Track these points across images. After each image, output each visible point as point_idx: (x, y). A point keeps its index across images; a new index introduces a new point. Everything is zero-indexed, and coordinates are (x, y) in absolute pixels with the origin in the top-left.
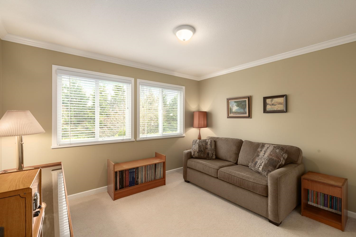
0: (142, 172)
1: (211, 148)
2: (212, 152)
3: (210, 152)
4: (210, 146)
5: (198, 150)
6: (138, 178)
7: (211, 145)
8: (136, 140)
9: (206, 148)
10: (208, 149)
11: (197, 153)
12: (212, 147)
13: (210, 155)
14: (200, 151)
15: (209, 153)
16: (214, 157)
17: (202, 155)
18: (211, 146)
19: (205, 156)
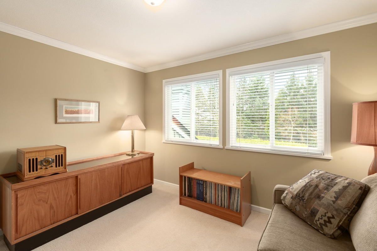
0: (211, 189)
1: (334, 202)
2: (329, 215)
3: (321, 211)
4: (334, 195)
5: (295, 193)
6: (206, 194)
7: (339, 195)
8: (224, 147)
9: (319, 197)
10: (324, 201)
11: (292, 198)
12: (339, 202)
13: (317, 218)
14: (299, 197)
15: (318, 211)
16: (331, 229)
17: (298, 208)
18: (337, 198)
19: (305, 214)
